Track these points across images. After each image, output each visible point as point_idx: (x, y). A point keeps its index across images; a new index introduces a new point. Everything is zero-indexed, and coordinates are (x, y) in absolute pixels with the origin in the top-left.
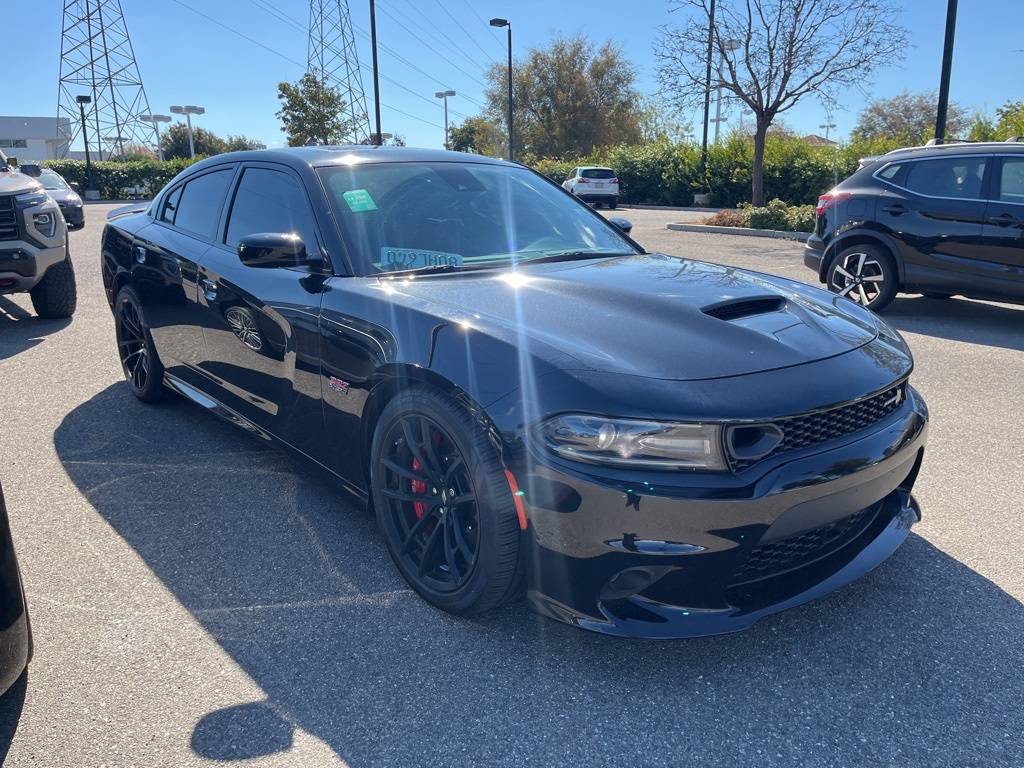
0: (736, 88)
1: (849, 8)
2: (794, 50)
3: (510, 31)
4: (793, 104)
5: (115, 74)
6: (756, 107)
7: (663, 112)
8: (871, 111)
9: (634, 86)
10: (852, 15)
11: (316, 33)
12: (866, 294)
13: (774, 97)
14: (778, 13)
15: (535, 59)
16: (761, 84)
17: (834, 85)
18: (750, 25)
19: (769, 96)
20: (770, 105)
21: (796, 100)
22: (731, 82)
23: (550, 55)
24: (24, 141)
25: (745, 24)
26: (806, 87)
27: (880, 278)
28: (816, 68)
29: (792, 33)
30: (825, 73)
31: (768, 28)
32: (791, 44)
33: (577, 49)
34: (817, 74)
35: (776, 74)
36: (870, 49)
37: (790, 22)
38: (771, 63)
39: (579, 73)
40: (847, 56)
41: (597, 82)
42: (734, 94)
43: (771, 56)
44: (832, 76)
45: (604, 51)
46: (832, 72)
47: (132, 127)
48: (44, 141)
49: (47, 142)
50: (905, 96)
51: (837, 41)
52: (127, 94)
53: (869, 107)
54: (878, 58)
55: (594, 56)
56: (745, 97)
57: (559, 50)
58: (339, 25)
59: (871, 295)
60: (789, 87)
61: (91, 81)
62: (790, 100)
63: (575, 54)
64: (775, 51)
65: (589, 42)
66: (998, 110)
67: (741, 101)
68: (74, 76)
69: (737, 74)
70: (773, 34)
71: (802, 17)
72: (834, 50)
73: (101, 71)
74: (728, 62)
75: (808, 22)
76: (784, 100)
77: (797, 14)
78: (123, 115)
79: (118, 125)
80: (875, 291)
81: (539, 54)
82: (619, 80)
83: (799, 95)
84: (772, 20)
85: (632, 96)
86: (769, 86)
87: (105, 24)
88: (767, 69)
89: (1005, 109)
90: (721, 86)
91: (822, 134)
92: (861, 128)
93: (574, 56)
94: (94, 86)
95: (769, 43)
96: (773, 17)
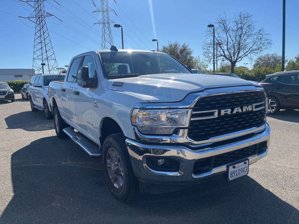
0: (225, 56)
1: (255, 35)
2: (240, 46)
3: (158, 42)
4: (241, 60)
5: (49, 57)
6: (231, 61)
7: (199, 62)
8: (258, 59)
9: (192, 55)
10: (255, 37)
11: (103, 45)
12: (272, 110)
13: (236, 58)
14: (235, 37)
15: (164, 49)
16: (232, 55)
17: (252, 55)
18: (228, 40)
19: (234, 58)
20: (235, 60)
21: (242, 59)
22: (223, 55)
23: (168, 48)
24: (22, 75)
25: (226, 40)
26: (244, 55)
27: (275, 105)
28: (247, 50)
29: (239, 42)
30: (249, 52)
31: (233, 41)
32: (239, 44)
33: (176, 46)
34: (247, 52)
35: (236, 52)
36: (261, 45)
37: (238, 39)
38: (234, 49)
39: (176, 52)
40: (255, 47)
41: (181, 54)
42: (224, 58)
43: (234, 48)
44: (251, 52)
45: (183, 46)
46: (251, 51)
47: (53, 71)
48: (27, 75)
49: (28, 75)
50: (268, 54)
51: (252, 43)
52: (52, 62)
53: (258, 58)
54: (264, 47)
55: (181, 47)
56: (227, 58)
57: (171, 46)
58: (110, 42)
59: (273, 110)
60: (239, 56)
61: (42, 59)
62: (240, 59)
63: (175, 47)
64: (235, 47)
65: (179, 44)
66: (295, 57)
67: (227, 60)
68: (37, 58)
69: (225, 52)
70: (234, 42)
71: (242, 38)
72: (251, 45)
73: (45, 56)
74: (222, 50)
75: (244, 39)
76: (238, 59)
77: (240, 37)
78: (50, 68)
79: (49, 71)
80: (274, 109)
81: (165, 48)
82: (188, 54)
83: (243, 57)
84: (234, 39)
85: (191, 58)
86: (234, 56)
87: (46, 44)
88: (233, 51)
89: (297, 57)
90: (221, 56)
91: (244, 66)
92: (256, 64)
93: (175, 48)
94: (43, 60)
95: (233, 44)
96: (234, 38)
